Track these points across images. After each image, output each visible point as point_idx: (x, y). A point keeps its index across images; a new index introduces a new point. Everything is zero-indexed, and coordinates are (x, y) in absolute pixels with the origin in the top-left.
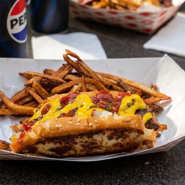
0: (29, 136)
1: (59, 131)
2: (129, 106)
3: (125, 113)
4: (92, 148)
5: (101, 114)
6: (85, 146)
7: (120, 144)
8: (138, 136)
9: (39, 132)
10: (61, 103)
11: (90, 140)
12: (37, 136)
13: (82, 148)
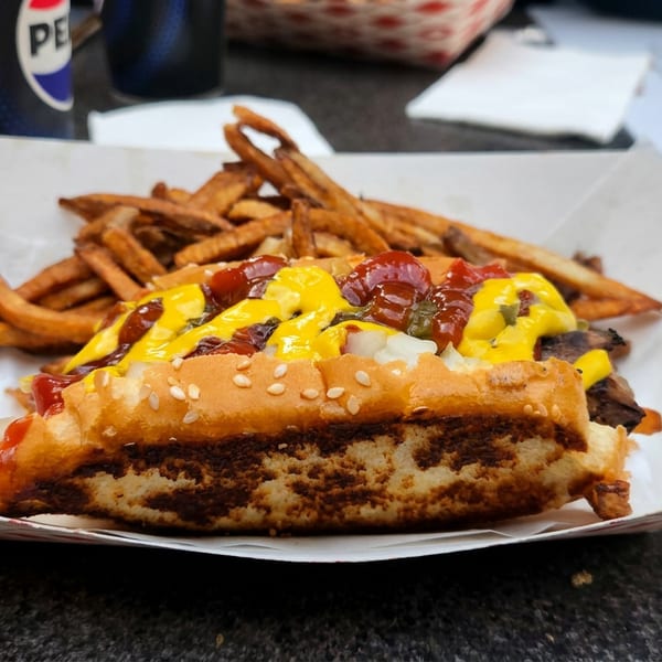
0: (46, 435)
1: (188, 419)
2: (508, 317)
3: (494, 347)
4: (342, 497)
5: (384, 346)
6: (311, 491)
7: (471, 486)
8: (556, 457)
9: (93, 417)
10: (208, 298)
11: (332, 464)
12: (85, 434)
13: (293, 498)
